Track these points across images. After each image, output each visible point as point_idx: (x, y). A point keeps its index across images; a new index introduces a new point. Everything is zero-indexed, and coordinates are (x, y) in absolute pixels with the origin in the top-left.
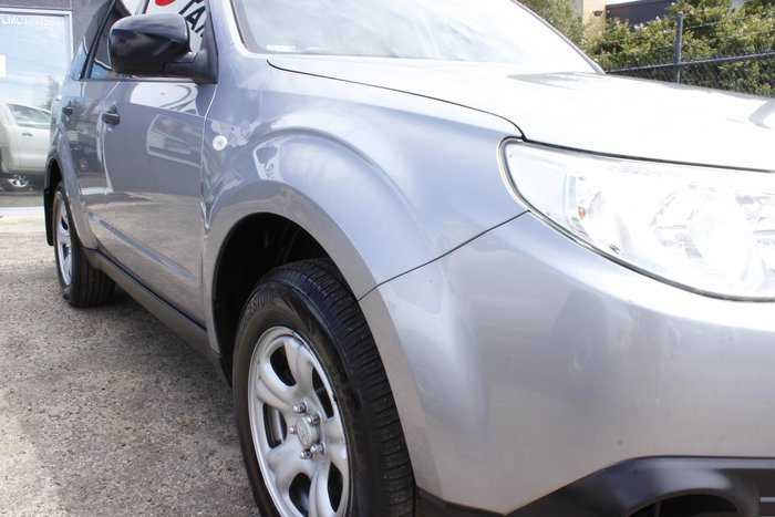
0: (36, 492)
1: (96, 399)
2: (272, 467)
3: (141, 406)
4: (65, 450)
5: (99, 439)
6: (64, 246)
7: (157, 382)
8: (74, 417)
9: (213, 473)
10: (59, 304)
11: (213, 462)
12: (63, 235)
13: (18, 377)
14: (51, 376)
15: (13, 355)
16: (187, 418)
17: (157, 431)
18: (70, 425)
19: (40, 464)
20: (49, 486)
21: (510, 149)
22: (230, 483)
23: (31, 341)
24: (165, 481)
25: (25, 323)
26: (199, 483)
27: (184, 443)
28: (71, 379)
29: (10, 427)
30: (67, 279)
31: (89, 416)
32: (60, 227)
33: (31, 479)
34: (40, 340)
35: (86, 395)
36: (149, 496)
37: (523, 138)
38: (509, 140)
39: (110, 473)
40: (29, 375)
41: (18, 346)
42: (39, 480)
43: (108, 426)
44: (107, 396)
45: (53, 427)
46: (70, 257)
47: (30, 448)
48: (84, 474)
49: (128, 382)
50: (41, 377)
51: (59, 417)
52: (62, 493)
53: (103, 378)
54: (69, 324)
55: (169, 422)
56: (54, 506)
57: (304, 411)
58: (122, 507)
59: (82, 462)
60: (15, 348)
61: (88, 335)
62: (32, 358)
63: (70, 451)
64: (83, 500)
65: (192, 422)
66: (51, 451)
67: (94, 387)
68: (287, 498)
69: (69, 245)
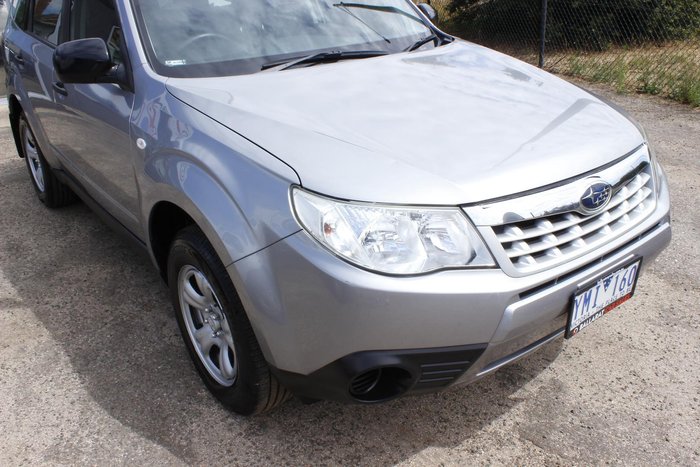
0: (56, 362)
1: (81, 290)
2: (198, 340)
3: (113, 293)
4: (68, 331)
5: (89, 321)
6: (34, 160)
7: (122, 271)
8: (69, 306)
9: (166, 339)
10: (38, 207)
11: (166, 331)
12: (32, 151)
13: (22, 276)
14: (46, 273)
15: (13, 257)
16: (146, 299)
17: (126, 311)
18: (68, 312)
19: (54, 342)
20: (64, 358)
21: (295, 191)
22: (177, 345)
23: (24, 243)
24: (136, 348)
25: (14, 227)
26: (158, 347)
27: (145, 318)
28: (60, 275)
29: (28, 318)
30: (41, 186)
31: (79, 303)
32: (28, 145)
33: (52, 355)
34: (30, 242)
35: (75, 286)
36: (127, 358)
37: (301, 185)
38: (294, 186)
39: (100, 345)
40: (30, 274)
41: (15, 249)
42: (57, 354)
43: (92, 311)
44: (88, 287)
45: (56, 315)
46: (40, 169)
47: (46, 332)
48: (84, 347)
49: (102, 273)
50: (39, 275)
51: (58, 306)
52: (73, 361)
53: (82, 271)
54: (49, 225)
55: (134, 303)
56: (70, 370)
57: (211, 311)
58: (112, 367)
59: (81, 338)
60: (14, 252)
61: (65, 234)
62: (29, 259)
63: (71, 332)
64: (87, 365)
65: (149, 301)
66: (60, 332)
67: (78, 280)
68: (209, 358)
69: (38, 160)
